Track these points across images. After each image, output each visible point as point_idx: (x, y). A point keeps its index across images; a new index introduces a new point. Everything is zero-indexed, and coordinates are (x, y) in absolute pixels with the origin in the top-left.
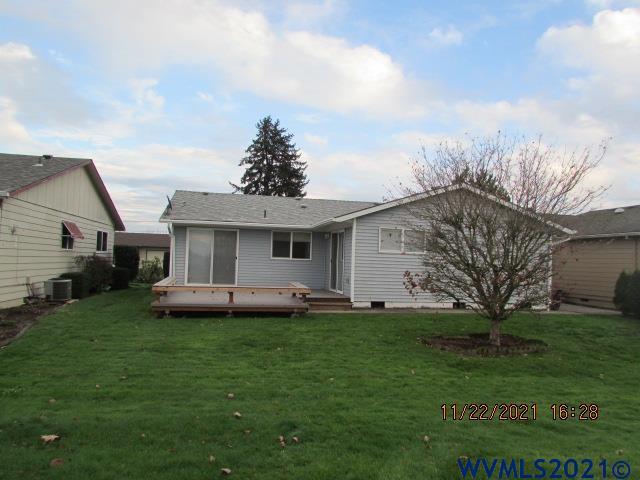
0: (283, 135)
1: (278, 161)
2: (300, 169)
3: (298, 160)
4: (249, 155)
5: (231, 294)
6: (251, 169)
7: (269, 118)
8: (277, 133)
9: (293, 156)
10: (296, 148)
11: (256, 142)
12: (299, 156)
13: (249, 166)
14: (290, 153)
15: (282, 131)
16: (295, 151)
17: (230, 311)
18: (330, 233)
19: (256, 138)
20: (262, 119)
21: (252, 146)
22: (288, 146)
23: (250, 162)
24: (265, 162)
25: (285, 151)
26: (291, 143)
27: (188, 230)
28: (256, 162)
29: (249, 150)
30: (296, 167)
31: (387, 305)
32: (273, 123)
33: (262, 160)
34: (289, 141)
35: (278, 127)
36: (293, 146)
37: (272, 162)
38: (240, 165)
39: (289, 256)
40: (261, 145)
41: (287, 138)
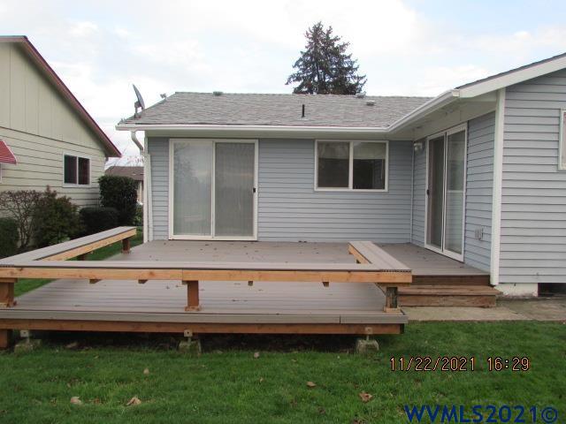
0: (336, 44)
1: (331, 76)
2: (357, 84)
3: (355, 74)
4: (297, 70)
5: (193, 286)
6: (301, 87)
7: (320, 24)
8: (329, 42)
9: (350, 68)
10: (352, 59)
11: (306, 55)
12: (356, 69)
13: (298, 84)
14: (346, 66)
15: (336, 39)
16: (352, 63)
17: (188, 333)
18: (423, 140)
19: (305, 50)
20: (311, 27)
21: (301, 60)
22: (343, 58)
23: (298, 79)
24: (316, 79)
25: (339, 63)
26: (346, 53)
27: (172, 143)
29: (297, 64)
30: (353, 82)
32: (325, 30)
33: (313, 76)
34: (344, 51)
35: (330, 36)
36: (349, 57)
37: (325, 78)
38: (287, 84)
39: (346, 185)
40: (311, 58)
41: (342, 48)
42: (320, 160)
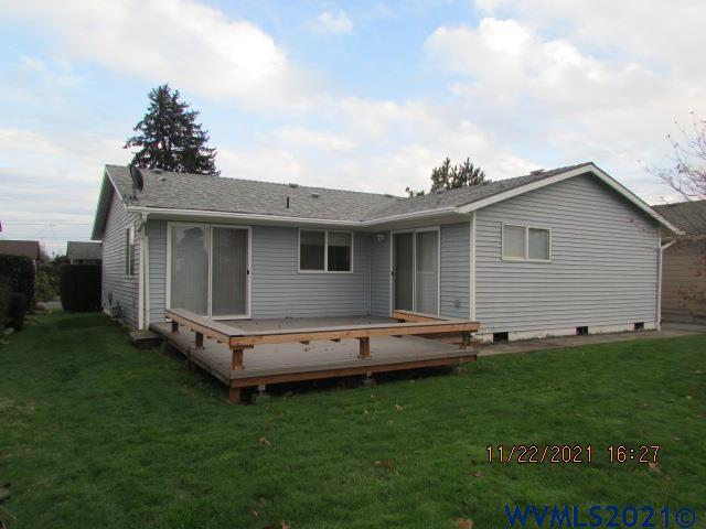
0: (185, 111)
2: (209, 156)
3: (205, 145)
4: (140, 133)
6: (143, 153)
7: (166, 87)
8: (176, 108)
9: (200, 139)
11: (149, 117)
12: (206, 140)
13: (140, 149)
14: (195, 136)
15: (183, 106)
16: (202, 133)
19: (148, 112)
20: (156, 89)
21: (143, 122)
22: (192, 127)
23: (139, 143)
24: (160, 146)
25: (189, 132)
26: (196, 123)
27: (169, 225)
28: (149, 144)
29: (139, 126)
30: (205, 154)
31: (511, 337)
32: (171, 94)
33: (157, 142)
34: (192, 119)
35: (177, 101)
36: (198, 127)
37: (170, 146)
38: (126, 147)
39: (323, 268)
40: (156, 123)
41: (192, 116)
42: (302, 246)
